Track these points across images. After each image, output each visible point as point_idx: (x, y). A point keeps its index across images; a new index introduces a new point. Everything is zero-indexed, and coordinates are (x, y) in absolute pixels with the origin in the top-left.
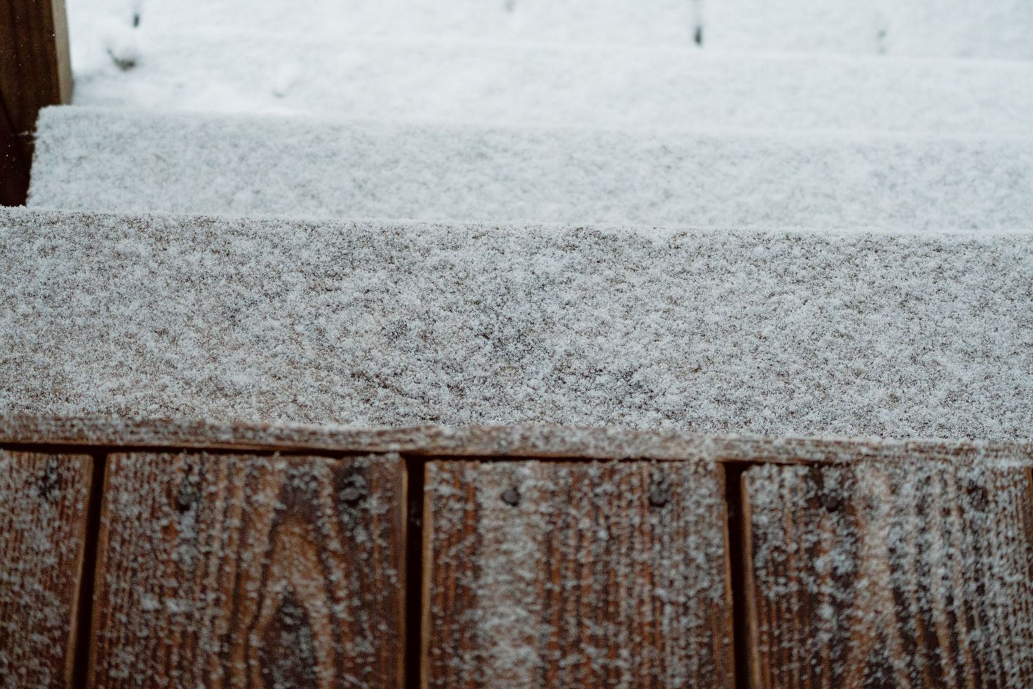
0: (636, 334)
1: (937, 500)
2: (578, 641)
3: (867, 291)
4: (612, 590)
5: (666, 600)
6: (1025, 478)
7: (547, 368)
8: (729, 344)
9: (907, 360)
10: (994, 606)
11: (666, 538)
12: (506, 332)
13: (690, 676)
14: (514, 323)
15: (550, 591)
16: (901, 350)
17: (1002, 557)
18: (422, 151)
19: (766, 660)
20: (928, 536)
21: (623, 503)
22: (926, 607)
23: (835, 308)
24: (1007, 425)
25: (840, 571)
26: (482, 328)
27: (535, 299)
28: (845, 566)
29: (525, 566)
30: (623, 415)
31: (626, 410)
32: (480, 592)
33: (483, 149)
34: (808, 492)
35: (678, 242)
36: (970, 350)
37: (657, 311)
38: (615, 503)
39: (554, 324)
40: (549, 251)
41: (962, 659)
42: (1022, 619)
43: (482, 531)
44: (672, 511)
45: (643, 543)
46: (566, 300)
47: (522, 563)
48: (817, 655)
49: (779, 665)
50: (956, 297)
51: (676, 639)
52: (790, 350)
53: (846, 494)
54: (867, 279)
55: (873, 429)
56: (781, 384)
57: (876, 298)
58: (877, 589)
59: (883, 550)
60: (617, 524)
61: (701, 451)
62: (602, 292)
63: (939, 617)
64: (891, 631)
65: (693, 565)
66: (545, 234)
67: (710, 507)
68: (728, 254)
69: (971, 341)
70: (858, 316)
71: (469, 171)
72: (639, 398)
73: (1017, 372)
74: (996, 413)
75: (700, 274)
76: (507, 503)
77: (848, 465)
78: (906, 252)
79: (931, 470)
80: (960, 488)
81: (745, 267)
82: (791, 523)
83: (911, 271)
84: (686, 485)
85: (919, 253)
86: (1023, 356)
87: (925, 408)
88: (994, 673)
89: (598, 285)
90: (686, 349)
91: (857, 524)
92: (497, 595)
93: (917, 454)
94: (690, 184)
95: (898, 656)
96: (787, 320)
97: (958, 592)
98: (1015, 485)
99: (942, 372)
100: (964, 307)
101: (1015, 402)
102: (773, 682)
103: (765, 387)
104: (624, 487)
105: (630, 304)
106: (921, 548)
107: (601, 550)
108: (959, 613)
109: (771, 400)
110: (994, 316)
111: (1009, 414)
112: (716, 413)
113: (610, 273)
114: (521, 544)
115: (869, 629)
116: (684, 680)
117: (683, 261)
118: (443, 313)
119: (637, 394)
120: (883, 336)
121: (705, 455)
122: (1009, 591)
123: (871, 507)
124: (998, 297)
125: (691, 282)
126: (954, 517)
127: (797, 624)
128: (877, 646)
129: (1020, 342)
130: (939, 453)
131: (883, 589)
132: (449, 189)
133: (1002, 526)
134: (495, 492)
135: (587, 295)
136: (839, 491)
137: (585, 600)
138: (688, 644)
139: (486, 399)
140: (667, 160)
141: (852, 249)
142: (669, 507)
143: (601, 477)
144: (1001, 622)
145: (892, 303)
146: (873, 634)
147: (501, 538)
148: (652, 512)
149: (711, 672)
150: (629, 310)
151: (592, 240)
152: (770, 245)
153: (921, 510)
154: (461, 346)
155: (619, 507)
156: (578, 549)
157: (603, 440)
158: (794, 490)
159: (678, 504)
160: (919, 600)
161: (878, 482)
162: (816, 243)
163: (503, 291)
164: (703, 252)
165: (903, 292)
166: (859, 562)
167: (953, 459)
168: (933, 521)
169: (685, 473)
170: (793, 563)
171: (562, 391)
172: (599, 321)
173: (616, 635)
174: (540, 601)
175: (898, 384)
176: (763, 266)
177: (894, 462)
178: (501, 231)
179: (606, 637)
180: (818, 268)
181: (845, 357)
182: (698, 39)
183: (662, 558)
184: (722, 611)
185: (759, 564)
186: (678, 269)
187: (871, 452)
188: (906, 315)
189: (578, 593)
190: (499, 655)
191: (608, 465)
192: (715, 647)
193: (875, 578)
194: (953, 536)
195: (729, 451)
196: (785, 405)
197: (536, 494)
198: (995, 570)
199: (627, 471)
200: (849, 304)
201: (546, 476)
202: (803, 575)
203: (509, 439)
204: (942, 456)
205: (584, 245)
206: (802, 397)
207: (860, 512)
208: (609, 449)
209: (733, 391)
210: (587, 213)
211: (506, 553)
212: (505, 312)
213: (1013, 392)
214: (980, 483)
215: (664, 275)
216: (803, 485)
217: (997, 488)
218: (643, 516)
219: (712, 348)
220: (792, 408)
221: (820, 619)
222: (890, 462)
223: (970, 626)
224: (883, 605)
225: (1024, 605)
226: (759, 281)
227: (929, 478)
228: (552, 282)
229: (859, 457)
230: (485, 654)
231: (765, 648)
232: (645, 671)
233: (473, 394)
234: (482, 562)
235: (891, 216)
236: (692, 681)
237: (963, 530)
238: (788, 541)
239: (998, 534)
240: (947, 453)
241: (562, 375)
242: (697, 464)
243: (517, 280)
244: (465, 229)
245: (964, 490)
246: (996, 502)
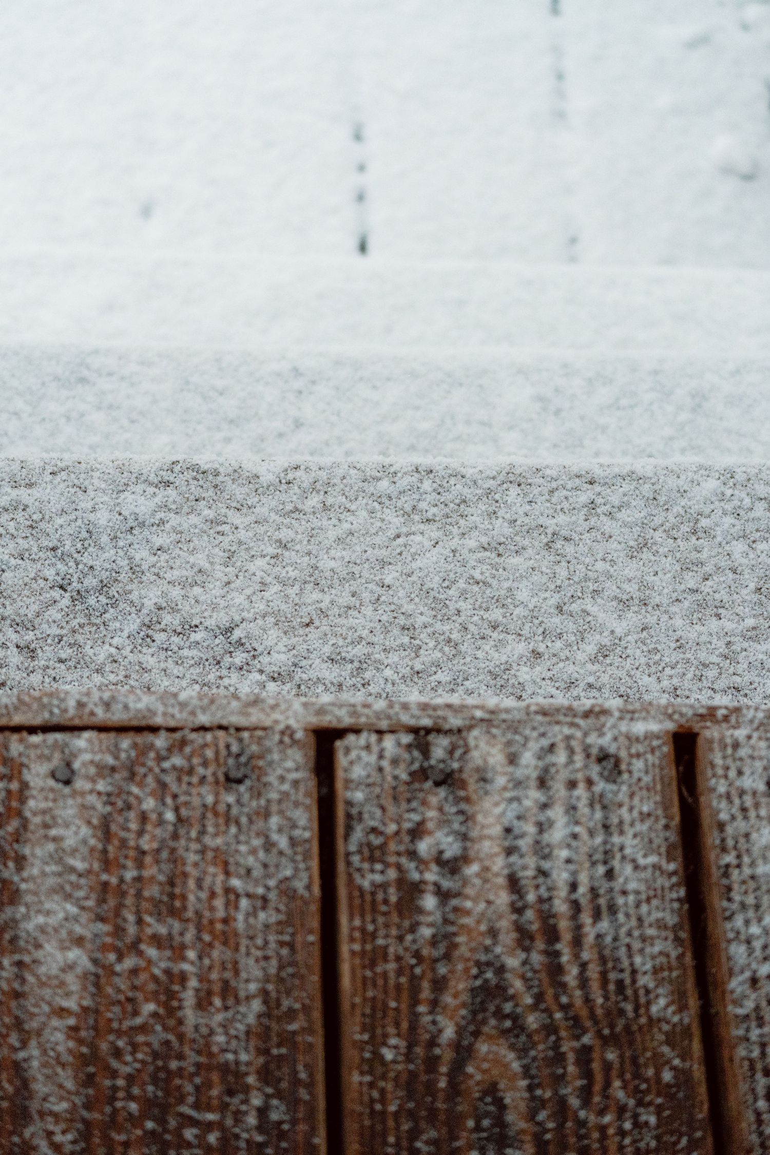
0: (238, 583)
1: (562, 771)
2: (139, 940)
3: (508, 531)
4: (178, 881)
5: (240, 891)
6: (664, 744)
7: (133, 624)
8: (347, 594)
9: (552, 610)
10: (624, 893)
11: (244, 820)
12: (87, 582)
13: (267, 981)
14: (96, 573)
15: (106, 884)
16: (545, 599)
17: (635, 836)
18: (13, 376)
19: (357, 961)
20: (550, 813)
21: (195, 780)
22: (545, 895)
23: (470, 551)
24: (665, 683)
25: (448, 855)
26: (59, 579)
27: (121, 543)
28: (451, 848)
29: (77, 854)
30: (221, 678)
31: (224, 672)
32: (23, 886)
33: (85, 373)
34: (412, 763)
35: (290, 476)
36: (625, 597)
37: (264, 556)
38: (185, 779)
39: (143, 573)
40: (139, 488)
41: (586, 955)
42: (657, 908)
43: (28, 814)
44: (251, 788)
45: (217, 826)
46: (157, 545)
47: (74, 851)
48: (417, 955)
49: (373, 964)
50: (611, 537)
51: (251, 938)
52: (417, 600)
53: (456, 765)
54: (508, 516)
55: (511, 690)
56: (406, 640)
57: (517, 538)
58: (490, 875)
59: (497, 830)
60: (186, 804)
61: (287, 718)
62: (200, 536)
63: (561, 907)
64: (504, 924)
65: (275, 851)
66: (135, 468)
67: (296, 783)
68: (347, 489)
69: (625, 586)
70: (497, 560)
71: (68, 398)
72: (239, 658)
73: (678, 622)
74: (653, 669)
75: (314, 513)
76: (57, 780)
77: (460, 731)
78: (554, 485)
79: (555, 736)
80: (588, 756)
81: (367, 504)
82: (390, 800)
83: (559, 507)
84: (269, 757)
85: (569, 486)
86: (686, 604)
87: (571, 665)
88: (622, 971)
89: (196, 527)
90: (297, 600)
91: (467, 800)
92: (43, 888)
93: (539, 718)
94: (324, 411)
95: (511, 953)
96: (414, 565)
97: (584, 879)
98: (653, 751)
99: (593, 623)
100: (619, 547)
101: (675, 656)
102: (364, 985)
103: (387, 643)
104: (196, 761)
105: (233, 549)
106: (541, 827)
107: (167, 835)
108: (584, 902)
109: (394, 658)
110: (653, 558)
111: (668, 671)
112: (330, 674)
113: (210, 514)
114: (74, 828)
115: (478, 922)
116: (260, 985)
117: (295, 498)
118: (13, 562)
119: (238, 653)
120: (525, 582)
121: (292, 722)
122: (643, 875)
123: (484, 780)
124: (658, 535)
125: (303, 523)
126: (581, 791)
127: (395, 918)
128: (488, 942)
129: (683, 587)
130: (565, 715)
131: (497, 875)
132: (44, 419)
133: (636, 801)
134: (42, 768)
135: (182, 538)
136: (449, 762)
137: (146, 894)
138: (266, 943)
139: (61, 661)
140: (298, 384)
141: (492, 482)
142: (248, 783)
143: (170, 750)
144: (632, 911)
145: (536, 544)
146: (483, 928)
147: (50, 822)
148: (228, 790)
149: (293, 976)
150: (231, 555)
151: (189, 475)
152: (396, 479)
153: (542, 783)
154: (33, 599)
155: (189, 784)
156: (140, 833)
157: (173, 706)
158: (395, 762)
159: (258, 779)
160: (537, 887)
161: (494, 751)
162: (450, 475)
163: (84, 534)
164: (318, 487)
165: (550, 531)
166: (469, 844)
167: (581, 722)
168: (557, 796)
169: (268, 743)
170: (392, 846)
171: (151, 651)
172: (196, 569)
173: (182, 934)
174: (93, 896)
175: (541, 638)
176: (387, 503)
177: (514, 727)
178: (83, 466)
179: (170, 936)
180: (452, 505)
181: (480, 607)
182: (363, 248)
183: (238, 842)
184: (306, 903)
185: (353, 848)
186: (289, 507)
187: (487, 716)
188: (552, 558)
189: (138, 885)
190: (43, 960)
191: (178, 735)
192: (298, 946)
193: (487, 863)
194: (579, 813)
195: (320, 718)
196: (410, 663)
197: (92, 770)
198: (628, 851)
199: (200, 741)
200: (486, 546)
201: (104, 747)
202: (403, 860)
203: (63, 706)
204: (568, 719)
205: (180, 481)
206: (430, 655)
207: (472, 785)
208: (179, 717)
209: (350, 648)
210: (204, 446)
211: (55, 839)
212: (86, 559)
213: (673, 645)
214: (612, 750)
215: (272, 514)
216: (406, 756)
217: (631, 756)
218: (217, 794)
219: (327, 599)
220: (418, 667)
221: (421, 911)
222: (509, 728)
223: (597, 916)
224: (496, 894)
225: (659, 892)
226: (383, 520)
227: (552, 746)
228: (142, 525)
229: (473, 722)
230: (27, 959)
231: (357, 947)
232: (214, 976)
233: (46, 655)
234: (27, 851)
235: (555, 446)
236: (270, 987)
237: (591, 805)
238: (388, 821)
239: (631, 809)
240: (575, 716)
241: (150, 632)
242: (283, 733)
243: (101, 522)
244: (42, 464)
245: (593, 758)
246: (630, 772)
